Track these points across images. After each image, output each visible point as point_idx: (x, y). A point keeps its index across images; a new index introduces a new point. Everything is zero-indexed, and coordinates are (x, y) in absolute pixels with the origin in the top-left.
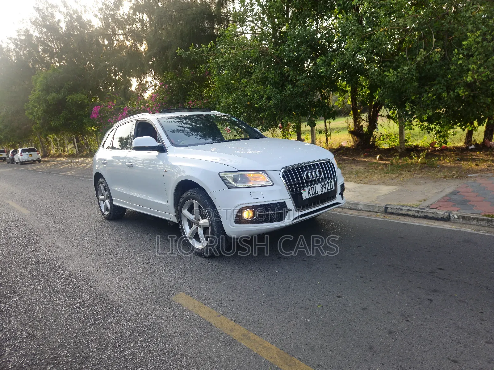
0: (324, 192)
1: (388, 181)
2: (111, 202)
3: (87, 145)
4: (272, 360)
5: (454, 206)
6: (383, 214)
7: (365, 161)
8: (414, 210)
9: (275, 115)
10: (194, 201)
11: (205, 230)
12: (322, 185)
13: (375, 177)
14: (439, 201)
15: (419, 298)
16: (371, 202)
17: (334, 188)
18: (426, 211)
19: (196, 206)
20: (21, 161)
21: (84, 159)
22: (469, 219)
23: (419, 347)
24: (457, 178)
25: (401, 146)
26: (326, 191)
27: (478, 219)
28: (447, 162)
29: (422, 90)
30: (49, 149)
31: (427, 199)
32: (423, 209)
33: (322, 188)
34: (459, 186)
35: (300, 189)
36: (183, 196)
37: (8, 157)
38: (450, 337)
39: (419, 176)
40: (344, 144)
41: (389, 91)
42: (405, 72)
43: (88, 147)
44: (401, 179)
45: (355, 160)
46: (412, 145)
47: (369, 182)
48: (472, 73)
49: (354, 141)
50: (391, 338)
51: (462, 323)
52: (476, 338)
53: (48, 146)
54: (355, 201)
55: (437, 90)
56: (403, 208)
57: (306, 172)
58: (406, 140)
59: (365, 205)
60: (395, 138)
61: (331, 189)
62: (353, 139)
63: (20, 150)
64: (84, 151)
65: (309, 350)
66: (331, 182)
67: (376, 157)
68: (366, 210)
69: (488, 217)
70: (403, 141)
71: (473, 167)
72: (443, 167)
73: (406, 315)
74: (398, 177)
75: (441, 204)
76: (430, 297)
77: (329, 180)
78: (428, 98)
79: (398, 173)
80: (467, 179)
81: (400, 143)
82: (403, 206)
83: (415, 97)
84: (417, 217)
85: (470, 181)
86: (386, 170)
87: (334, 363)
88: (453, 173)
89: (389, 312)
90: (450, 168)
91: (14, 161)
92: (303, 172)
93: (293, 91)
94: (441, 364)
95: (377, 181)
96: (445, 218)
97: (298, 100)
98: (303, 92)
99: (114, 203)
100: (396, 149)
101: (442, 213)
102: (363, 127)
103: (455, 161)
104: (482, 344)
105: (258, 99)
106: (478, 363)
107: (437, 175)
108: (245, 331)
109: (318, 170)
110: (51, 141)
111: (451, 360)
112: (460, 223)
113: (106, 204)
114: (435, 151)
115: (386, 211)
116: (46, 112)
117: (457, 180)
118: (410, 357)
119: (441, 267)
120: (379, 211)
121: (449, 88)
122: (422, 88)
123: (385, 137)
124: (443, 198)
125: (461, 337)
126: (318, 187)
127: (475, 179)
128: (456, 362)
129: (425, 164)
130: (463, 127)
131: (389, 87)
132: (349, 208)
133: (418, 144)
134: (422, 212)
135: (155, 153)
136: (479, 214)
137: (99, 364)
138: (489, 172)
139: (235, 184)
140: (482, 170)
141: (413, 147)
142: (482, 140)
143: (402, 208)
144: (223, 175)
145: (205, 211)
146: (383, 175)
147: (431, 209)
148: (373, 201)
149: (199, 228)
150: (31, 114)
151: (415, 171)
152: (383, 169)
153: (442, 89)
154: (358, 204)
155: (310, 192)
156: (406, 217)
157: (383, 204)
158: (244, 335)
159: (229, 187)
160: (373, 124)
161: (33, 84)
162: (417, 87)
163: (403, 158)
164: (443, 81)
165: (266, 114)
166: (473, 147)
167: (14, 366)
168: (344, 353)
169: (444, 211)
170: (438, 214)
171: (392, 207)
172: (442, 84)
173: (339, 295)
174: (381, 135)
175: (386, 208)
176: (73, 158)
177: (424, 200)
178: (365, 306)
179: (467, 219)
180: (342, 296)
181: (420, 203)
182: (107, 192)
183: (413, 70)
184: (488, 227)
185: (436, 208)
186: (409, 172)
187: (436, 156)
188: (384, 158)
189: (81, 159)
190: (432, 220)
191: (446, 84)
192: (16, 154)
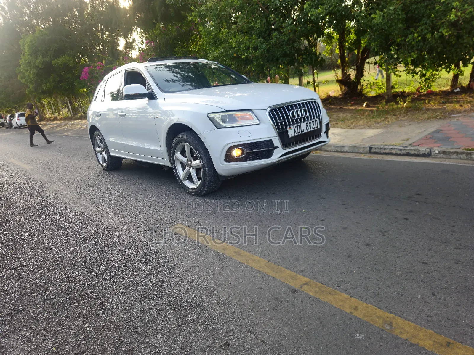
0: (309, 130)
1: (373, 125)
2: (108, 153)
3: (81, 107)
4: (261, 269)
5: (435, 142)
6: (367, 154)
7: (352, 109)
8: (397, 149)
9: (262, 66)
10: (186, 144)
11: (198, 170)
12: (307, 123)
13: (361, 122)
14: (422, 139)
15: (396, 218)
16: (356, 143)
17: (319, 127)
18: (408, 148)
19: (187, 148)
20: (19, 125)
21: (80, 121)
22: (450, 153)
23: (393, 254)
24: (440, 118)
25: (387, 92)
26: (312, 129)
27: (457, 153)
28: (432, 105)
29: (408, 32)
30: (44, 113)
31: (410, 138)
32: (406, 147)
33: (307, 126)
34: (442, 125)
35: (286, 128)
36: (175, 140)
37: (6, 123)
38: (422, 246)
39: (404, 118)
40: (332, 94)
41: (376, 34)
42: (391, 13)
43: (81, 109)
44: (387, 123)
45: (343, 108)
46: (399, 91)
47: (355, 127)
48: (455, 11)
49: (341, 90)
50: (368, 249)
51: (434, 235)
52: (446, 245)
53: (43, 110)
54: (341, 144)
55: (422, 30)
56: (387, 147)
57: (292, 111)
58: (393, 86)
59: (350, 147)
60: (382, 85)
61: (316, 127)
62: (341, 88)
63: (17, 115)
64: (78, 113)
65: (294, 260)
66: (316, 121)
67: (363, 104)
68: (352, 151)
69: (468, 150)
70: (390, 87)
71: (457, 108)
72: (428, 110)
73: (383, 231)
74: (383, 121)
75: (423, 141)
76: (406, 217)
77: (314, 118)
78: (414, 39)
79: (384, 117)
80: (450, 119)
81: (387, 89)
82: (386, 145)
83: (400, 39)
84: (400, 155)
85: (453, 121)
86: (372, 115)
87: (316, 269)
88: (437, 114)
89: (367, 230)
90: (435, 110)
91: (12, 126)
92: (289, 111)
93: (279, 37)
94: (412, 266)
95: (363, 125)
96: (426, 154)
97: (284, 49)
98: (289, 40)
99: (111, 154)
100: (383, 96)
101: (424, 149)
102: (351, 75)
103: (440, 103)
104: (451, 249)
105: (245, 50)
106: (446, 264)
107: (422, 117)
108: (237, 250)
109: (303, 109)
110: (46, 105)
111: (422, 263)
112: (440, 158)
113: (103, 156)
114: (421, 96)
115: (370, 151)
116: (37, 75)
117: (440, 120)
118: (385, 261)
119: (418, 193)
120: (363, 152)
121: (434, 28)
122: (408, 30)
123: (372, 85)
124: (426, 137)
125: (432, 245)
126: (303, 126)
127: (458, 118)
128: (426, 264)
129: (410, 108)
130: (448, 70)
131: (376, 30)
132: (335, 150)
133: (405, 90)
134: (405, 149)
135: (146, 101)
136: (459, 148)
137: (107, 280)
138: (472, 112)
139: (224, 125)
140: (465, 111)
141: (400, 93)
142: (467, 83)
143: (385, 147)
144: (211, 116)
145: (196, 153)
146: (369, 120)
147: (413, 146)
148: (358, 143)
149: (191, 169)
150: (23, 78)
151: (400, 114)
152: (369, 115)
153: (428, 29)
154: (343, 147)
155: (296, 130)
156: (389, 156)
157: (368, 145)
158: (235, 252)
159: (218, 127)
160: (360, 73)
161: (22, 48)
162: (402, 28)
163: (389, 104)
164: (428, 22)
165: (254, 65)
166: (458, 89)
167: (32, 286)
168: (325, 261)
169: (426, 148)
170: (420, 150)
171: (376, 147)
172: (427, 25)
173: (323, 219)
174: (369, 82)
175: (371, 148)
176: (69, 120)
177: (408, 140)
178: (345, 226)
179: (448, 153)
180: (325, 220)
181: (404, 142)
182: (103, 143)
183: (398, 10)
184: (467, 159)
185: (419, 145)
186: (394, 115)
187: (422, 100)
188: (371, 105)
189: (76, 121)
190: (414, 157)
191: (431, 24)
192: (13, 118)
